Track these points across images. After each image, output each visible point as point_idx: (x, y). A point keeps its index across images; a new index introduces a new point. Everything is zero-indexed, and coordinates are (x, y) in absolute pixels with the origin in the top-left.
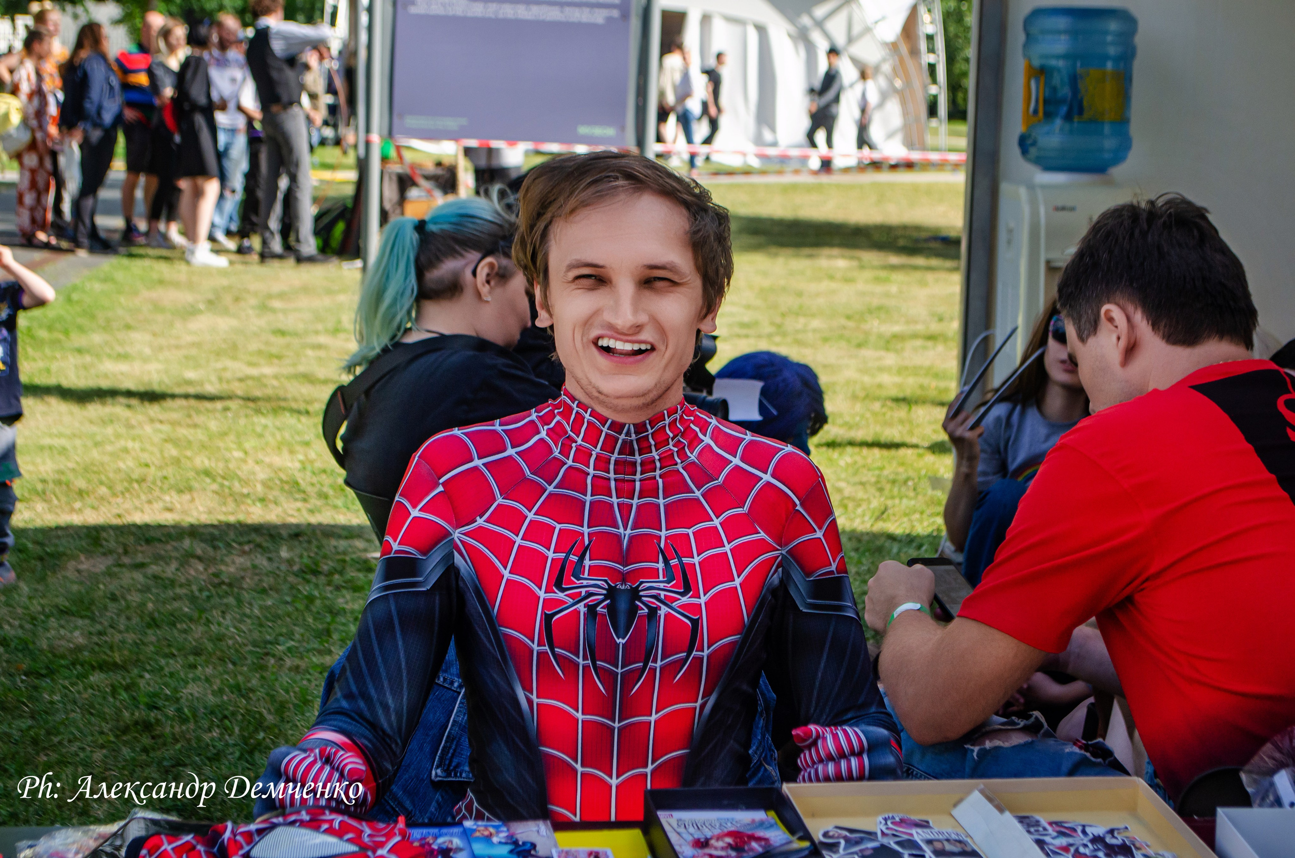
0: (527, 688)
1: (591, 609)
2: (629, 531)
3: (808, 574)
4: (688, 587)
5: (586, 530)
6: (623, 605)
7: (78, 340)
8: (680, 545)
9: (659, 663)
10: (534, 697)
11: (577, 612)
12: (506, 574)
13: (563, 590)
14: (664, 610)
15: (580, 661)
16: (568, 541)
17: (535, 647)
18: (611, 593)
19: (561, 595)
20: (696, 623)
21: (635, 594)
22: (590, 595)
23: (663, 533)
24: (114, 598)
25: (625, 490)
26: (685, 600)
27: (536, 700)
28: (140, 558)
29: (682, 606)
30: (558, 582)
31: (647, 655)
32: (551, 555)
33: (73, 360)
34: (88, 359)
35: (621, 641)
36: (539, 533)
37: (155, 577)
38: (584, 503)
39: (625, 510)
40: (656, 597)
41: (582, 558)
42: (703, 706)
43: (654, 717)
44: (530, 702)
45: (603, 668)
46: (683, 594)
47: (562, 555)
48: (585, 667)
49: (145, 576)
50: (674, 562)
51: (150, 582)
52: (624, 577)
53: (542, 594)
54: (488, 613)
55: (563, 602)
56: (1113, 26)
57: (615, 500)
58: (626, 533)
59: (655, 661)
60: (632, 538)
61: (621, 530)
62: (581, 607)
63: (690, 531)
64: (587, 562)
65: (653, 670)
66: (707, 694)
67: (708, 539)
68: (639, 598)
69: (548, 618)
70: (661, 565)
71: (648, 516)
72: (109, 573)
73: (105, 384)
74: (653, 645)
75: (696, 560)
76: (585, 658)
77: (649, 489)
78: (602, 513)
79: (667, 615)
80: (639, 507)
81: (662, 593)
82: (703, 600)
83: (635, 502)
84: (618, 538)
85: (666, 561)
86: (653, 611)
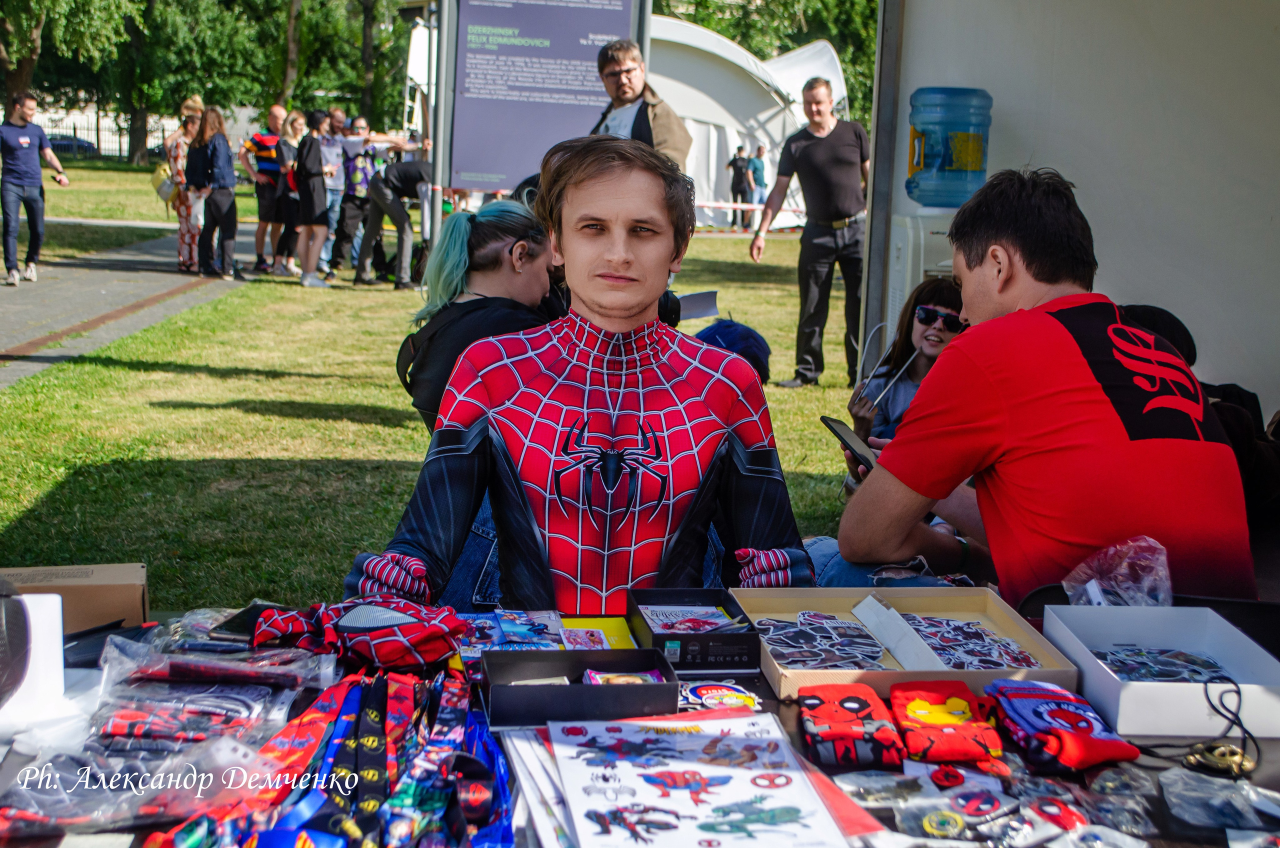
0: (542, 526)
1: (589, 468)
2: (617, 412)
3: (747, 447)
4: (659, 453)
5: (585, 411)
6: (612, 466)
7: (222, 336)
8: (654, 423)
9: (638, 508)
10: (546, 532)
11: (578, 470)
12: (527, 442)
13: (568, 454)
14: (641, 470)
15: (580, 506)
16: (572, 419)
17: (547, 495)
18: (603, 457)
19: (566, 458)
20: (665, 480)
21: (620, 458)
22: (587, 458)
23: (642, 414)
24: (244, 508)
25: (615, 382)
26: (657, 462)
27: (547, 534)
28: (263, 482)
29: (655, 467)
30: (565, 448)
31: (629, 503)
32: (559, 428)
33: (217, 349)
34: (229, 348)
35: (610, 492)
36: (551, 412)
37: (275, 494)
38: (584, 391)
39: (614, 396)
40: (636, 460)
41: (582, 431)
42: (669, 541)
43: (633, 548)
44: (543, 536)
45: (596, 511)
46: (655, 459)
47: (568, 429)
48: (584, 511)
49: (267, 494)
50: (649, 435)
51: (271, 498)
52: (613, 446)
53: (553, 457)
54: (513, 471)
55: (568, 463)
56: (975, 102)
57: (607, 389)
58: (615, 413)
59: (635, 507)
60: (618, 417)
61: (611, 411)
62: (581, 467)
63: (661, 413)
64: (586, 434)
65: (633, 513)
66: (672, 532)
67: (674, 419)
68: (624, 461)
69: (557, 475)
70: (640, 437)
71: (631, 401)
72: (241, 491)
73: (241, 366)
74: (632, 496)
75: (666, 434)
76: (584, 504)
77: (632, 382)
78: (597, 399)
79: (644, 474)
80: (624, 395)
81: (641, 458)
82: (670, 463)
83: (622, 391)
84: (609, 417)
85: (644, 434)
86: (634, 471)
